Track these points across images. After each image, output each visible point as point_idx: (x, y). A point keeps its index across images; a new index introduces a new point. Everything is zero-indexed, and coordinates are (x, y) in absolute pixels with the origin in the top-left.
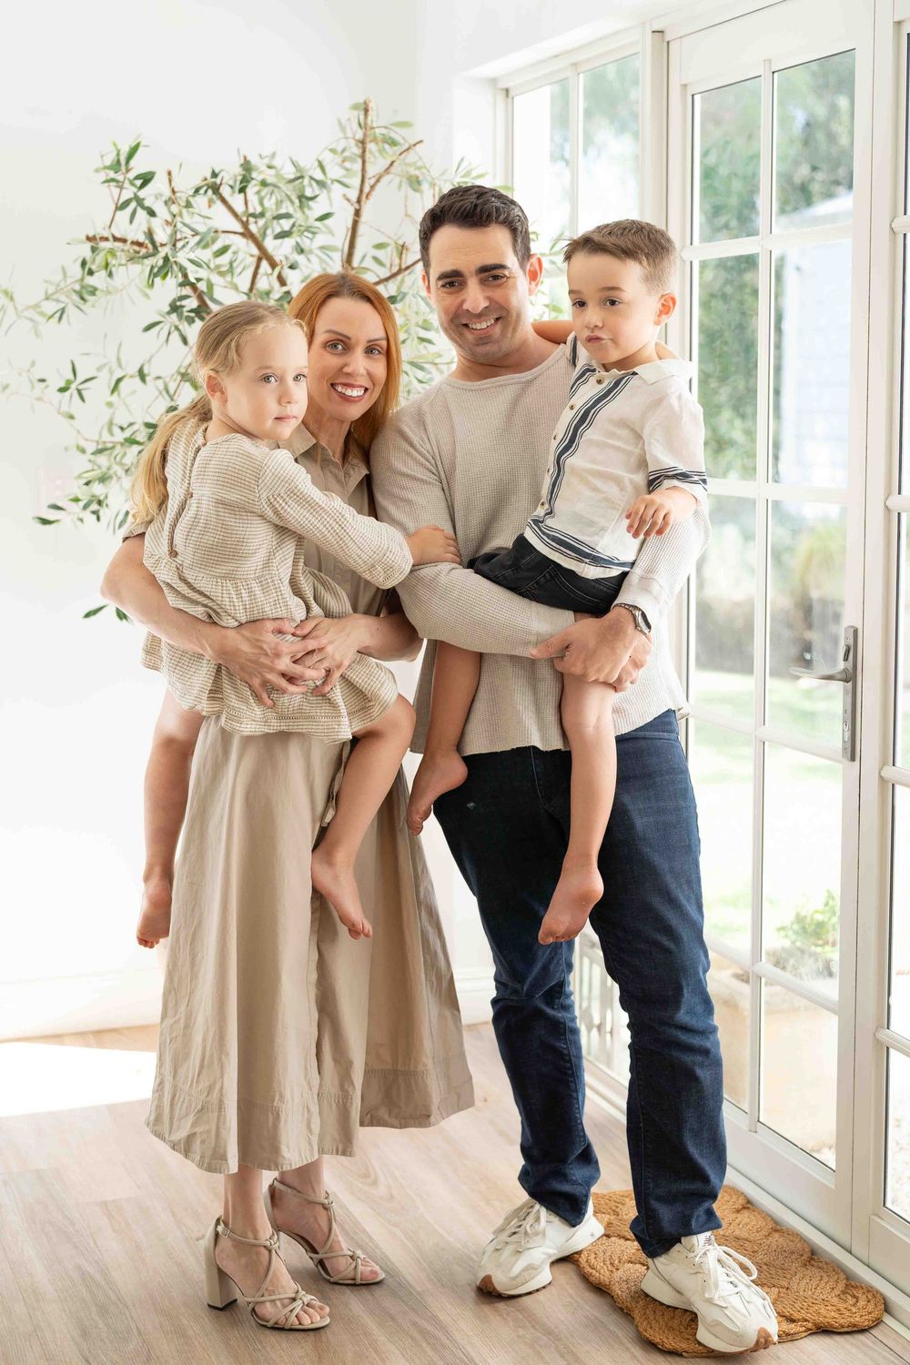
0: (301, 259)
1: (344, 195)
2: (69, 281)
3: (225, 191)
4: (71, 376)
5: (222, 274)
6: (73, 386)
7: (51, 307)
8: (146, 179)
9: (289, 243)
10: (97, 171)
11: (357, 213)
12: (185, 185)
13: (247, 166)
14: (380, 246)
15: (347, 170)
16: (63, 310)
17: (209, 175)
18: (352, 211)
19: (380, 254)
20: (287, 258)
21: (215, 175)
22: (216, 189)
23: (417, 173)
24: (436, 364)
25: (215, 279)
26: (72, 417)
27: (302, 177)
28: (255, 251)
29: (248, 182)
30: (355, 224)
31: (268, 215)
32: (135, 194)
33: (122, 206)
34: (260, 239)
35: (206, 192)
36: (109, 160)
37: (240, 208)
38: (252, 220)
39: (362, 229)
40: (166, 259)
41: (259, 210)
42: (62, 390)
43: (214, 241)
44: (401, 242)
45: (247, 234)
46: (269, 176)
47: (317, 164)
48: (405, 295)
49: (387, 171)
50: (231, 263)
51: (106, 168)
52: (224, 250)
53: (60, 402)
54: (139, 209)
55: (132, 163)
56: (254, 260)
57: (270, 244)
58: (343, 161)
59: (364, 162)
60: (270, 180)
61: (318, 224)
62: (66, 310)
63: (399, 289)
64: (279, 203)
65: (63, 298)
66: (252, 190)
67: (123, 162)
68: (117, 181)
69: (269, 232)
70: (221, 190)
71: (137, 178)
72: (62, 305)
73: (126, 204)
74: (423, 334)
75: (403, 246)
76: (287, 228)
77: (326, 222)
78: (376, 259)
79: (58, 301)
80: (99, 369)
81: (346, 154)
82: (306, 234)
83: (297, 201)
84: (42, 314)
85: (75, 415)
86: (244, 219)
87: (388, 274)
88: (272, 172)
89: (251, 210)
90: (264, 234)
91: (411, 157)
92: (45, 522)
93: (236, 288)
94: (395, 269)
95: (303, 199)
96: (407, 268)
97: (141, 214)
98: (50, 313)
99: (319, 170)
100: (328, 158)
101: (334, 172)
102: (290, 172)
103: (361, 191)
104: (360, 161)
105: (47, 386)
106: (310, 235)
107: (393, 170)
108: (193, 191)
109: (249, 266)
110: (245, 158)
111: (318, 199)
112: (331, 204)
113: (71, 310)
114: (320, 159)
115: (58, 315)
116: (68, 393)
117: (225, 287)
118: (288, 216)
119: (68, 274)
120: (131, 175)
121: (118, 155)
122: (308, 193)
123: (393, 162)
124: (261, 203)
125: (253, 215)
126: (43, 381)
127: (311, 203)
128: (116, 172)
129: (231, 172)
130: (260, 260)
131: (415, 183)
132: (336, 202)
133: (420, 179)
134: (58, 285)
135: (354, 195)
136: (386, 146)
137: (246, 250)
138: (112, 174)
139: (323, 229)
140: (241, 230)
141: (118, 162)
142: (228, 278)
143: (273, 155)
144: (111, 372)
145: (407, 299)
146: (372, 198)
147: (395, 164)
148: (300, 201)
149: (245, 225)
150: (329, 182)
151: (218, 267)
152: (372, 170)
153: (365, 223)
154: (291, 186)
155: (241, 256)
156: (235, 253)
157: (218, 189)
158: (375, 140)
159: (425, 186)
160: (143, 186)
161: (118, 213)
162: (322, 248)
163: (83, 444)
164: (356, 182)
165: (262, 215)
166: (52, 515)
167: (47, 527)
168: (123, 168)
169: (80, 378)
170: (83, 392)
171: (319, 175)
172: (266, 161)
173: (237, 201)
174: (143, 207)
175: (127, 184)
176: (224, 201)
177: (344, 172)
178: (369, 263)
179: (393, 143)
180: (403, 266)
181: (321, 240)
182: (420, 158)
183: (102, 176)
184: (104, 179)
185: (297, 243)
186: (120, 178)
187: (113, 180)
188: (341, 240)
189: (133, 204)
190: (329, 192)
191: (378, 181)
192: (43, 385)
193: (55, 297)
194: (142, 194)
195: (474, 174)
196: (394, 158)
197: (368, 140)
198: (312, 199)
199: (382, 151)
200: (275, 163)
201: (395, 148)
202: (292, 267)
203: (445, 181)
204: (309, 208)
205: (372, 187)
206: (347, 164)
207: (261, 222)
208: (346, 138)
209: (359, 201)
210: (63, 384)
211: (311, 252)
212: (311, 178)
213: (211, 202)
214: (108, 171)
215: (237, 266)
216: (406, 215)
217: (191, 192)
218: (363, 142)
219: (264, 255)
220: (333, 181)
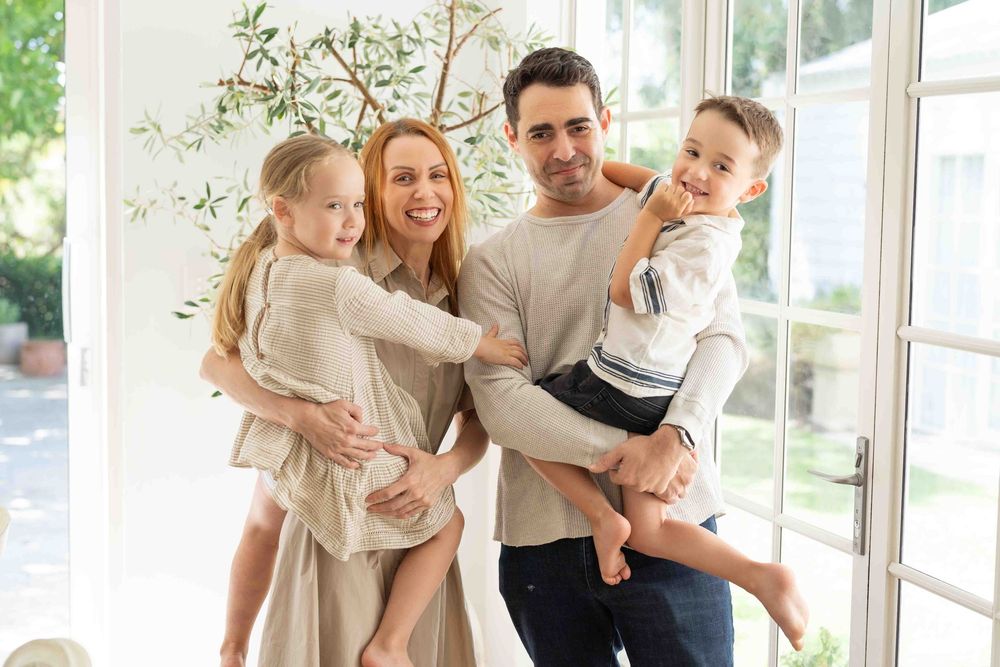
0: (399, 103)
1: (435, 52)
2: (207, 116)
3: (337, 46)
4: (205, 196)
5: (332, 114)
6: (208, 204)
7: (190, 138)
8: (271, 34)
9: (388, 90)
10: (230, 26)
11: (446, 67)
12: (303, 39)
13: (356, 26)
14: (464, 94)
15: (438, 30)
16: (201, 140)
17: (323, 32)
18: (441, 65)
19: (466, 101)
20: (388, 102)
21: (328, 32)
22: (329, 44)
23: (496, 35)
24: (508, 194)
25: (326, 117)
26: (207, 229)
27: (400, 36)
28: (363, 97)
29: (357, 39)
30: (444, 76)
31: (374, 67)
32: (261, 47)
33: (249, 56)
34: (365, 86)
35: (320, 46)
36: (240, 17)
37: (349, 60)
38: (359, 70)
39: (449, 80)
40: (282, 102)
41: (365, 63)
42: (198, 207)
43: (326, 87)
44: (481, 92)
45: (355, 82)
46: (375, 35)
47: (412, 26)
48: (483, 137)
49: (471, 32)
50: (341, 105)
51: (236, 24)
52: (336, 94)
53: (197, 217)
54: (264, 59)
55: (260, 20)
56: (361, 103)
57: (373, 91)
58: (436, 23)
59: (452, 25)
60: (376, 38)
61: (413, 75)
62: (203, 142)
63: (479, 130)
64: (381, 58)
65: (201, 131)
66: (360, 45)
67: (251, 20)
68: (247, 36)
69: (373, 81)
70: (333, 45)
71: (263, 33)
72: (200, 137)
73: (254, 54)
74: (499, 169)
75: (483, 95)
76: (387, 78)
77: (419, 73)
78: (461, 104)
79: (197, 133)
80: (229, 190)
81: (439, 18)
82: (402, 83)
83: (396, 56)
84: (184, 143)
85: (210, 228)
86: (353, 69)
87: (470, 118)
88: (378, 31)
89: (359, 62)
90: (369, 82)
91: (492, 22)
92: (181, 316)
93: (344, 126)
94: (476, 114)
95: (401, 54)
96: (486, 113)
97: (266, 63)
98: (190, 142)
99: (415, 31)
100: (423, 21)
101: (428, 32)
102: (392, 31)
103: (449, 48)
104: (449, 23)
105: (187, 203)
106: (406, 85)
107: (477, 31)
108: (310, 43)
109: (357, 108)
110: (355, 19)
111: (414, 53)
112: (425, 58)
113: (207, 141)
114: (416, 21)
115: (197, 144)
116: (203, 210)
117: (336, 125)
118: (388, 68)
119: (207, 111)
120: (258, 31)
121: (247, 13)
122: (406, 48)
123: (476, 27)
124: (366, 56)
125: (360, 66)
126: (183, 199)
127: (408, 57)
128: (245, 28)
129: (342, 30)
130: (365, 103)
131: (494, 43)
132: (428, 58)
133: (499, 39)
134: (197, 120)
135: (443, 52)
136: (471, 12)
137: (354, 96)
138: (242, 30)
139: (416, 78)
140: (350, 78)
141: (247, 19)
142: (338, 118)
143: (380, 18)
144: (240, 193)
145: (484, 140)
146: (459, 54)
147: (479, 27)
148: (399, 56)
149: (353, 75)
150: (423, 40)
151: (329, 108)
152: (459, 32)
153: (452, 75)
154: (392, 43)
155: (349, 100)
156: (345, 97)
157: (331, 43)
158: (462, 6)
159: (503, 46)
160: (268, 40)
161: (248, 62)
162: (417, 95)
163: (216, 250)
164: (445, 41)
165: (368, 66)
166: (187, 310)
167: (184, 320)
168: (251, 25)
169: (214, 197)
170: (215, 209)
171: (415, 35)
172: (373, 22)
173: (347, 55)
174: (267, 57)
175: (254, 38)
176: (335, 54)
177: (436, 32)
178: (455, 108)
179: (477, 9)
180: (483, 112)
181: (415, 88)
182: (499, 23)
183: (235, 30)
184: (236, 33)
185: (395, 90)
186: (249, 31)
187: (243, 34)
188: (432, 88)
189: (259, 55)
190: (424, 48)
191: (464, 41)
192: (183, 202)
193: (195, 130)
194: (267, 46)
195: (543, 37)
196: (477, 22)
197: (455, 7)
198: (409, 54)
199: (468, 16)
200: (380, 24)
201: (478, 14)
202: (390, 110)
203: (519, 42)
204: (407, 61)
205: (459, 46)
206: (439, 26)
207: (367, 72)
208: (439, 5)
209: (447, 57)
210: (198, 203)
211: (407, 97)
212: (409, 37)
213: (324, 55)
214: (239, 27)
215: (346, 109)
216: (487, 70)
217: (308, 45)
218: (451, 9)
219: (369, 100)
220: (426, 40)
